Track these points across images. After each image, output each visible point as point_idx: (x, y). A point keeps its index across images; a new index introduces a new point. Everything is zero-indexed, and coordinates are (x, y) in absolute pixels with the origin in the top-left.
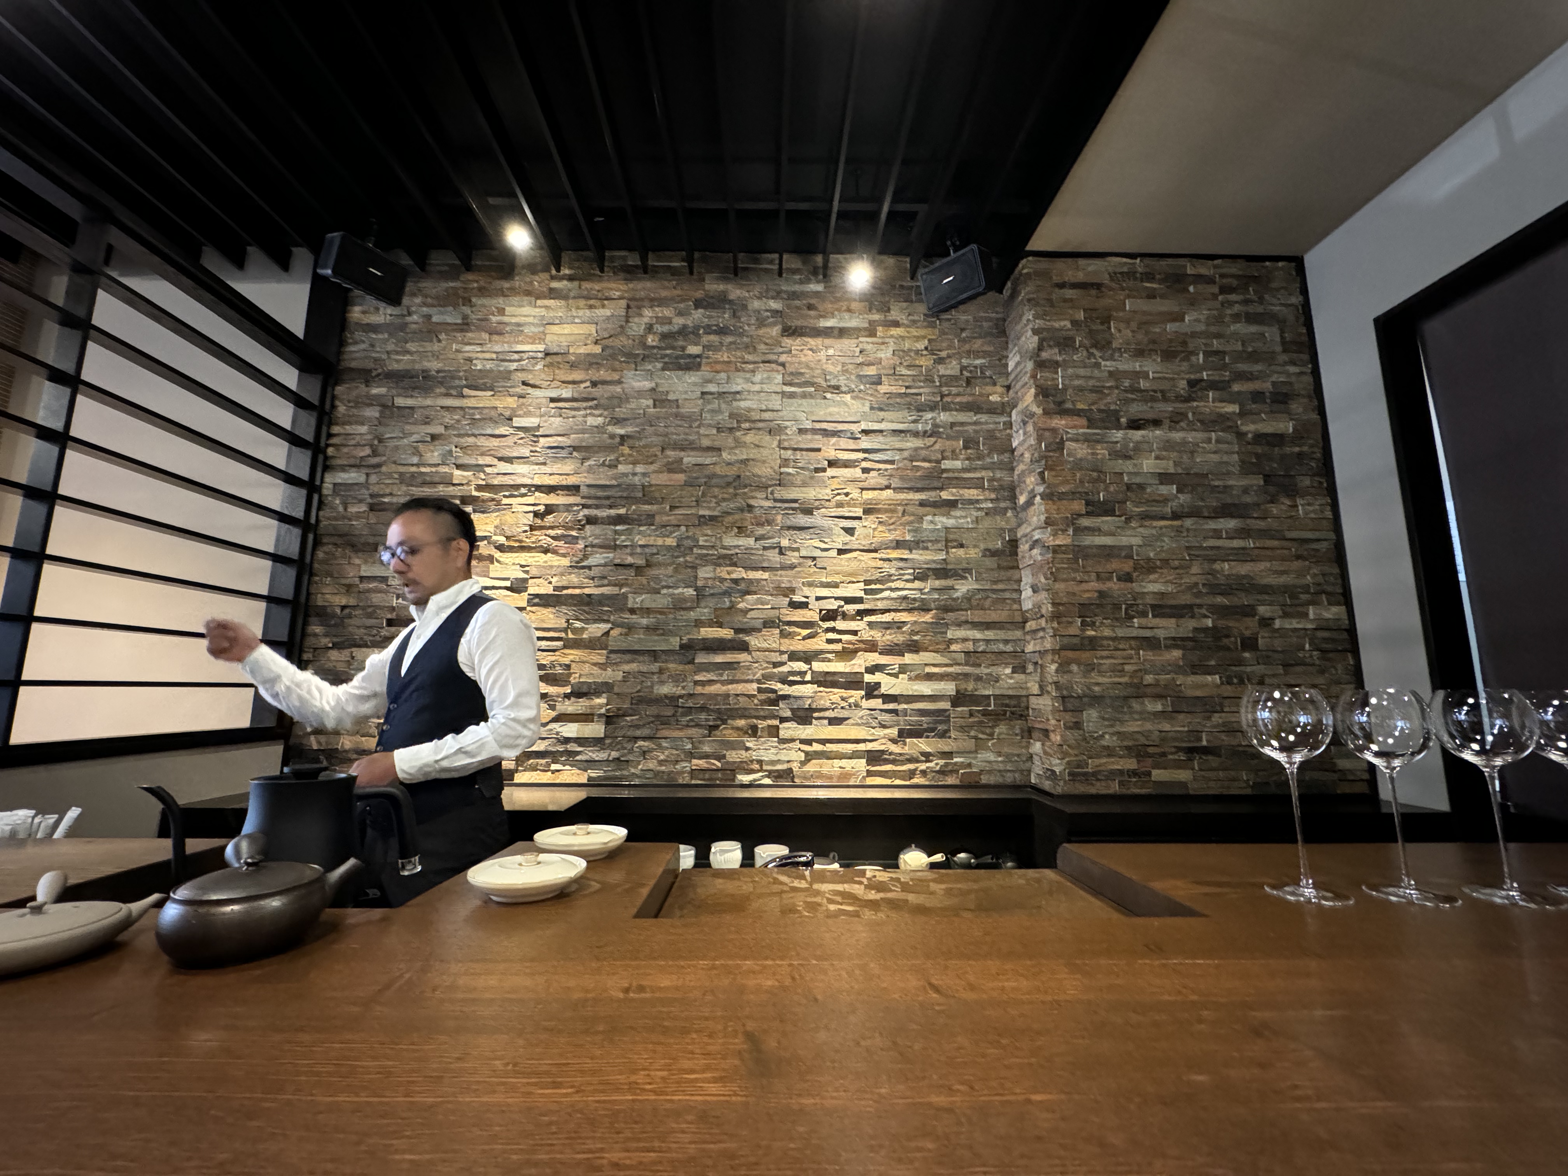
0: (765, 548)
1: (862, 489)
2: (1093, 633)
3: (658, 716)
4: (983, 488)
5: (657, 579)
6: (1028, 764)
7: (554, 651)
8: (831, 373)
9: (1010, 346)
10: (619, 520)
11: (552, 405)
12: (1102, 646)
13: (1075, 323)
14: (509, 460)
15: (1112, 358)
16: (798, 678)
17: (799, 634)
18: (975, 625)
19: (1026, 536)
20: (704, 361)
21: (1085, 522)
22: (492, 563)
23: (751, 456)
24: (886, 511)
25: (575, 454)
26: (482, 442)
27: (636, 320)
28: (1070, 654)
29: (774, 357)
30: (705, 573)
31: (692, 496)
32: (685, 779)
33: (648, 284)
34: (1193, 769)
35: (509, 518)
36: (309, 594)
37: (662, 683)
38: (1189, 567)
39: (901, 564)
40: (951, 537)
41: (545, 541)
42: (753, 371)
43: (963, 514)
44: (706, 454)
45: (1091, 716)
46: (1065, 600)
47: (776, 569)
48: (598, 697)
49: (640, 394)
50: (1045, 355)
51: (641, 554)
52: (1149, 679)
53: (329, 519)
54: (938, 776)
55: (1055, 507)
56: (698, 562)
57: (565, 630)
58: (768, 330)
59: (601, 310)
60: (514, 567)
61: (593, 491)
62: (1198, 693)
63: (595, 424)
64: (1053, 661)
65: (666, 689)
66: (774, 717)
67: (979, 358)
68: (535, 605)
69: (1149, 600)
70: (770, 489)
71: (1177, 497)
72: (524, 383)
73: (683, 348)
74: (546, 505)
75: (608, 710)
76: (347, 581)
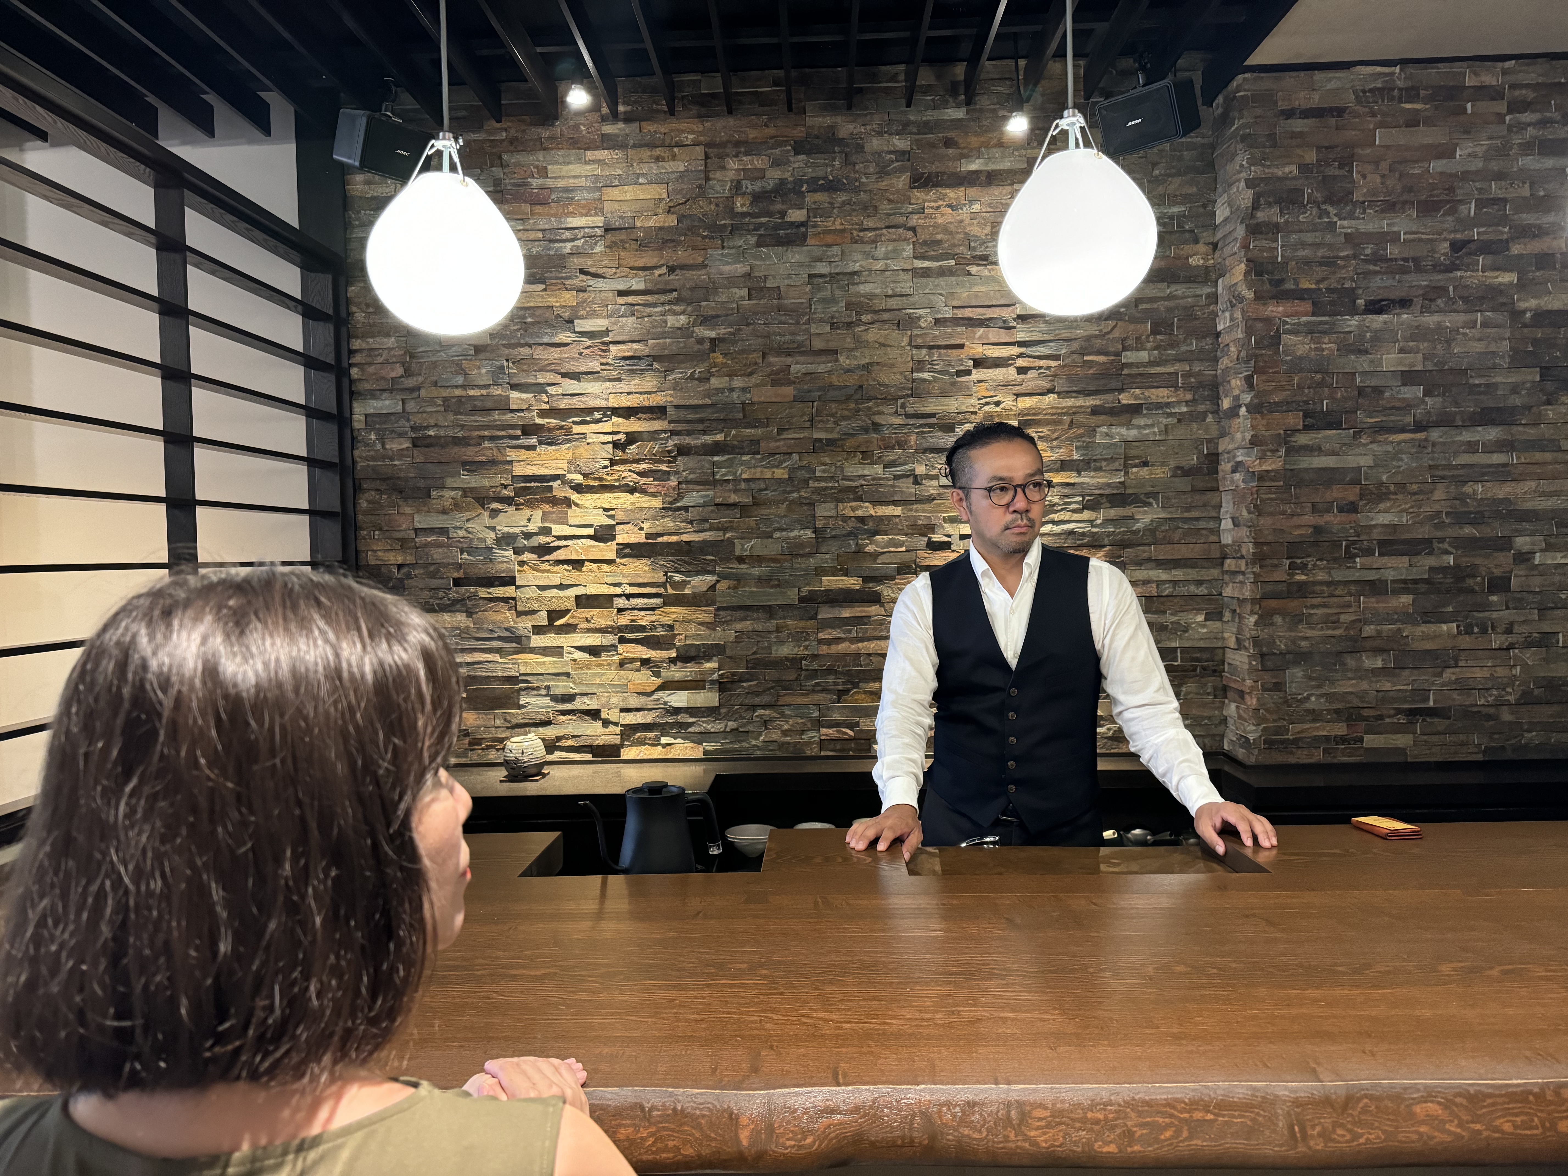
0: (896, 477)
1: (1018, 395)
2: (1303, 577)
3: (778, 682)
4: (1176, 387)
5: (768, 520)
6: (1221, 728)
7: (653, 609)
8: (977, 238)
9: (1220, 189)
10: (716, 449)
11: (621, 300)
12: (1314, 593)
13: (1304, 168)
14: (576, 376)
15: (1351, 216)
18: (1160, 564)
19: (1228, 453)
20: (811, 231)
21: (1303, 439)
22: (569, 507)
23: (876, 359)
24: (1049, 422)
25: (656, 365)
26: (539, 353)
27: (718, 175)
28: (1273, 603)
29: (901, 220)
30: (824, 511)
31: (804, 414)
32: (813, 751)
33: (731, 121)
34: (1415, 733)
35: (583, 451)
36: (357, 552)
37: (781, 642)
38: (1432, 492)
39: (1066, 491)
40: (1133, 452)
41: (631, 478)
42: (874, 242)
43: (1149, 422)
44: (818, 359)
45: (1295, 676)
46: (1270, 538)
47: (912, 503)
48: (708, 661)
49: (732, 281)
50: (1261, 215)
51: (745, 490)
52: (1369, 630)
53: (366, 459)
54: (1110, 743)
55: (1264, 422)
56: (814, 497)
57: (663, 585)
58: (894, 181)
59: (672, 163)
60: (595, 511)
61: (682, 414)
62: (1428, 646)
63: (678, 325)
64: (1252, 613)
65: (786, 650)
67: (1175, 204)
68: (625, 556)
69: (1376, 535)
70: (900, 402)
71: (1423, 402)
72: (582, 272)
73: (783, 214)
74: (627, 433)
75: (721, 676)
76: (400, 535)
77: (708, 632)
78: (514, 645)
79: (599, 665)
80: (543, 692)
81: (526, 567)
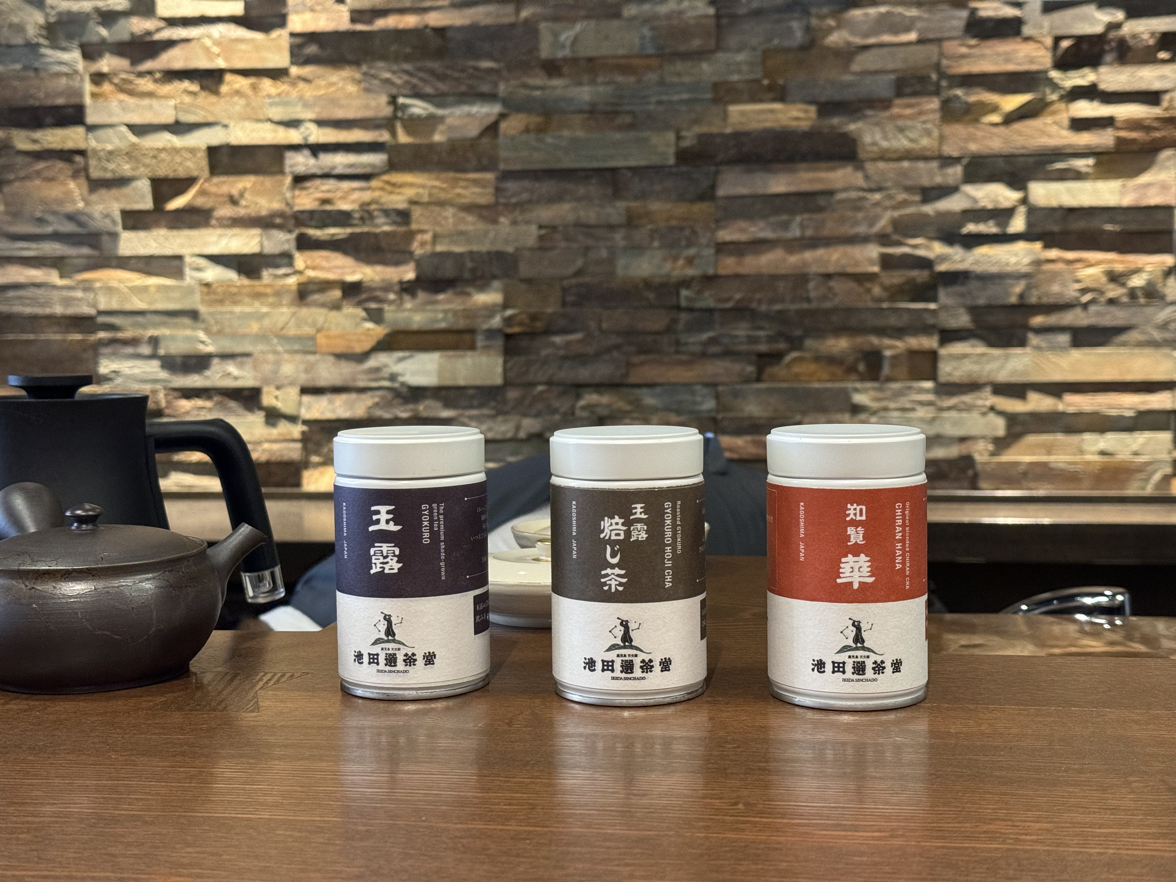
3: (629, 333)
7: (366, 177)
16: (990, 228)
17: (994, 109)
37: (637, 250)
48: (483, 288)
57: (388, 124)
65: (646, 266)
68: (309, 61)
77: (481, 226)
78: (85, 251)
79: (257, 296)
80: (146, 350)
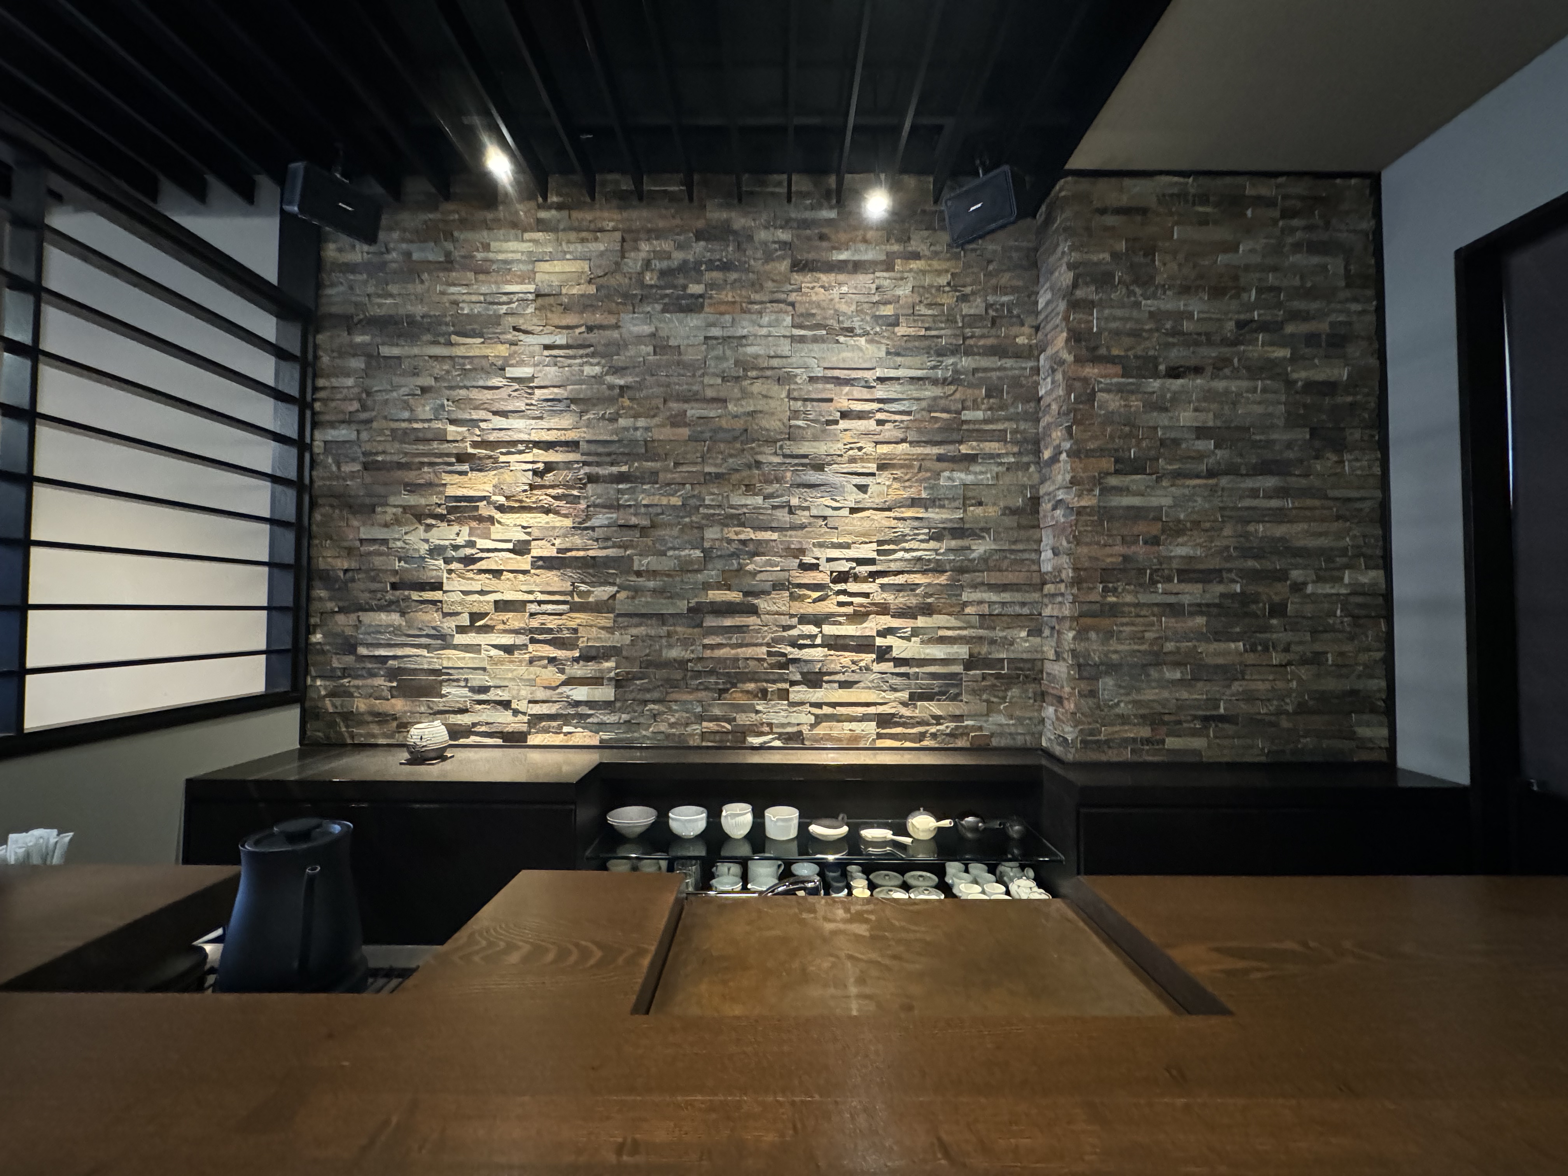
0: (774, 507)
1: (877, 443)
2: (1114, 599)
3: (667, 680)
4: (1005, 441)
5: (663, 540)
6: (1040, 728)
7: (560, 614)
8: (845, 314)
9: (1042, 280)
10: (621, 478)
11: (546, 353)
12: (1123, 612)
13: (1115, 255)
14: (504, 414)
15: (1154, 296)
16: (808, 642)
17: (810, 597)
18: (991, 587)
19: (1049, 494)
20: (707, 301)
21: (1113, 481)
22: (493, 524)
23: (759, 408)
24: (902, 466)
25: (573, 407)
26: (475, 394)
27: (633, 254)
28: (1089, 621)
29: (783, 296)
30: (712, 534)
31: (696, 451)
32: (695, 742)
33: (645, 213)
34: (1208, 736)
35: (507, 477)
36: (309, 558)
37: (670, 646)
38: (1222, 529)
39: (916, 524)
40: (970, 494)
41: (547, 501)
42: (760, 313)
43: (984, 469)
44: (711, 406)
45: (1107, 684)
46: (1087, 565)
47: (786, 529)
48: (607, 661)
49: (639, 339)
50: (1079, 293)
51: (646, 514)
52: (1170, 646)
53: (323, 479)
54: (948, 739)
55: (1082, 465)
56: (704, 522)
57: (571, 594)
58: (777, 265)
59: (594, 244)
60: (515, 529)
61: (593, 448)
62: (1220, 661)
63: (593, 374)
64: (1071, 629)
65: (675, 653)
66: (785, 681)
67: (1006, 294)
68: (539, 568)
69: (1175, 565)
70: (779, 444)
71: (1213, 452)
72: (515, 329)
73: (685, 287)
74: (545, 463)
75: (617, 674)
76: (346, 544)
77: (608, 635)
78: (439, 642)
79: (511, 662)
80: (463, 684)
81: (453, 575)
